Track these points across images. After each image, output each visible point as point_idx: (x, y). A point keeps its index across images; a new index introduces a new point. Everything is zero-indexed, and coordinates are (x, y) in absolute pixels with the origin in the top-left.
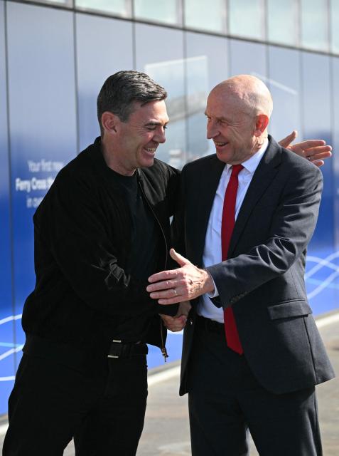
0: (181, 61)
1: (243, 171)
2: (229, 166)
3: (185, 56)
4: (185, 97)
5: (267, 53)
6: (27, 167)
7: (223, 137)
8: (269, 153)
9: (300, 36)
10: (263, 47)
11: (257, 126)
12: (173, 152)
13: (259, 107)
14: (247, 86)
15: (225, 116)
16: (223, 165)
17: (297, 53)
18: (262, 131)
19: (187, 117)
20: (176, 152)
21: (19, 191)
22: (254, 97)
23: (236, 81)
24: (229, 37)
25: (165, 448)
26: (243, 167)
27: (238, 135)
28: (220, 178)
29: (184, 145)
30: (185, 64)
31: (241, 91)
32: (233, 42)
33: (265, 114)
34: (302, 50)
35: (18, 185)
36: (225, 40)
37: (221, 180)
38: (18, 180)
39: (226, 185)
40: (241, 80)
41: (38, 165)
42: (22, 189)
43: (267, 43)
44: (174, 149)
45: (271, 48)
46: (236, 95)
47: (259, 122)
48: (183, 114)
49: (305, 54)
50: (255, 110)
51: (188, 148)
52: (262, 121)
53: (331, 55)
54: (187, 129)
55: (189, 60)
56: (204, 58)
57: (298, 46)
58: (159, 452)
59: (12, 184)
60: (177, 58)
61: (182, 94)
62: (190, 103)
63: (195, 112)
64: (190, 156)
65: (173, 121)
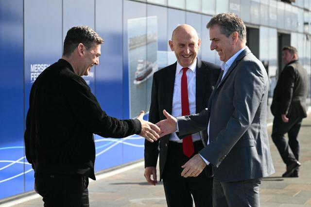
0: (145, 18)
1: (188, 70)
3: (147, 16)
4: (146, 35)
5: (186, 14)
9: (201, 8)
10: (184, 12)
12: (140, 61)
17: (200, 15)
19: (147, 44)
20: (142, 61)
24: (168, 7)
25: (133, 201)
26: (189, 68)
29: (145, 58)
30: (147, 19)
32: (169, 9)
36: (166, 9)
43: (186, 10)
44: (141, 59)
45: (188, 13)
48: (145, 43)
49: (203, 16)
51: (147, 59)
54: (147, 50)
55: (148, 17)
56: (155, 17)
57: (200, 12)
58: (130, 203)
60: (143, 17)
61: (145, 33)
62: (149, 38)
63: (151, 42)
64: (148, 63)
65: (141, 46)
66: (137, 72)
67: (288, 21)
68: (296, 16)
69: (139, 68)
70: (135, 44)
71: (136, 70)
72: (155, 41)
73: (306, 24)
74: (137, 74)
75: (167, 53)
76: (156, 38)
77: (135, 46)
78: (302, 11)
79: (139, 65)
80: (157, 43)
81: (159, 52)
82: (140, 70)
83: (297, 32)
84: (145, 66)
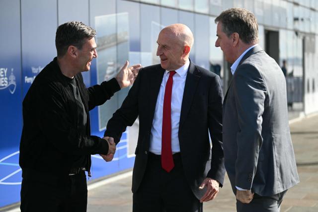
0: (114, 15)
1: (176, 74)
2: (167, 72)
3: (116, 13)
4: (116, 34)
5: (161, 11)
6: (31, 70)
7: (165, 55)
8: (191, 68)
9: (178, 3)
10: (158, 8)
11: (184, 51)
12: (109, 63)
13: (186, 42)
14: (180, 29)
15: (167, 44)
16: (164, 71)
17: (176, 11)
18: (186, 55)
19: (117, 44)
20: (112, 63)
21: (27, 83)
22: (184, 36)
23: (175, 27)
24: (140, 2)
26: (176, 72)
27: (173, 55)
28: (163, 77)
29: (115, 59)
30: (116, 17)
31: (177, 31)
32: (142, 5)
33: (189, 45)
34: (179, 10)
35: (26, 80)
36: (138, 4)
37: (164, 78)
38: (26, 77)
39: (166, 81)
40: (177, 26)
41: (37, 69)
42: (28, 82)
43: (160, 6)
44: (110, 61)
45: (163, 9)
46: (174, 34)
47: (185, 50)
48: (115, 43)
49: (181, 12)
50: (184, 43)
51: (117, 61)
52: (187, 49)
53: (195, 12)
54: (117, 51)
55: (118, 14)
56: (126, 13)
57: (177, 7)
59: (23, 79)
60: (112, 13)
61: (115, 32)
62: (119, 37)
63: (122, 42)
64: (119, 65)
65: (110, 47)
66: (107, 76)
67: (276, 16)
68: (284, 11)
69: (108, 72)
70: (103, 44)
71: (105, 74)
72: (126, 41)
73: (296, 19)
74: (107, 78)
75: (140, 55)
76: (127, 37)
77: (104, 47)
78: (292, 5)
79: (109, 68)
80: (128, 42)
81: (131, 53)
82: (111, 74)
83: (286, 29)
84: (115, 69)
